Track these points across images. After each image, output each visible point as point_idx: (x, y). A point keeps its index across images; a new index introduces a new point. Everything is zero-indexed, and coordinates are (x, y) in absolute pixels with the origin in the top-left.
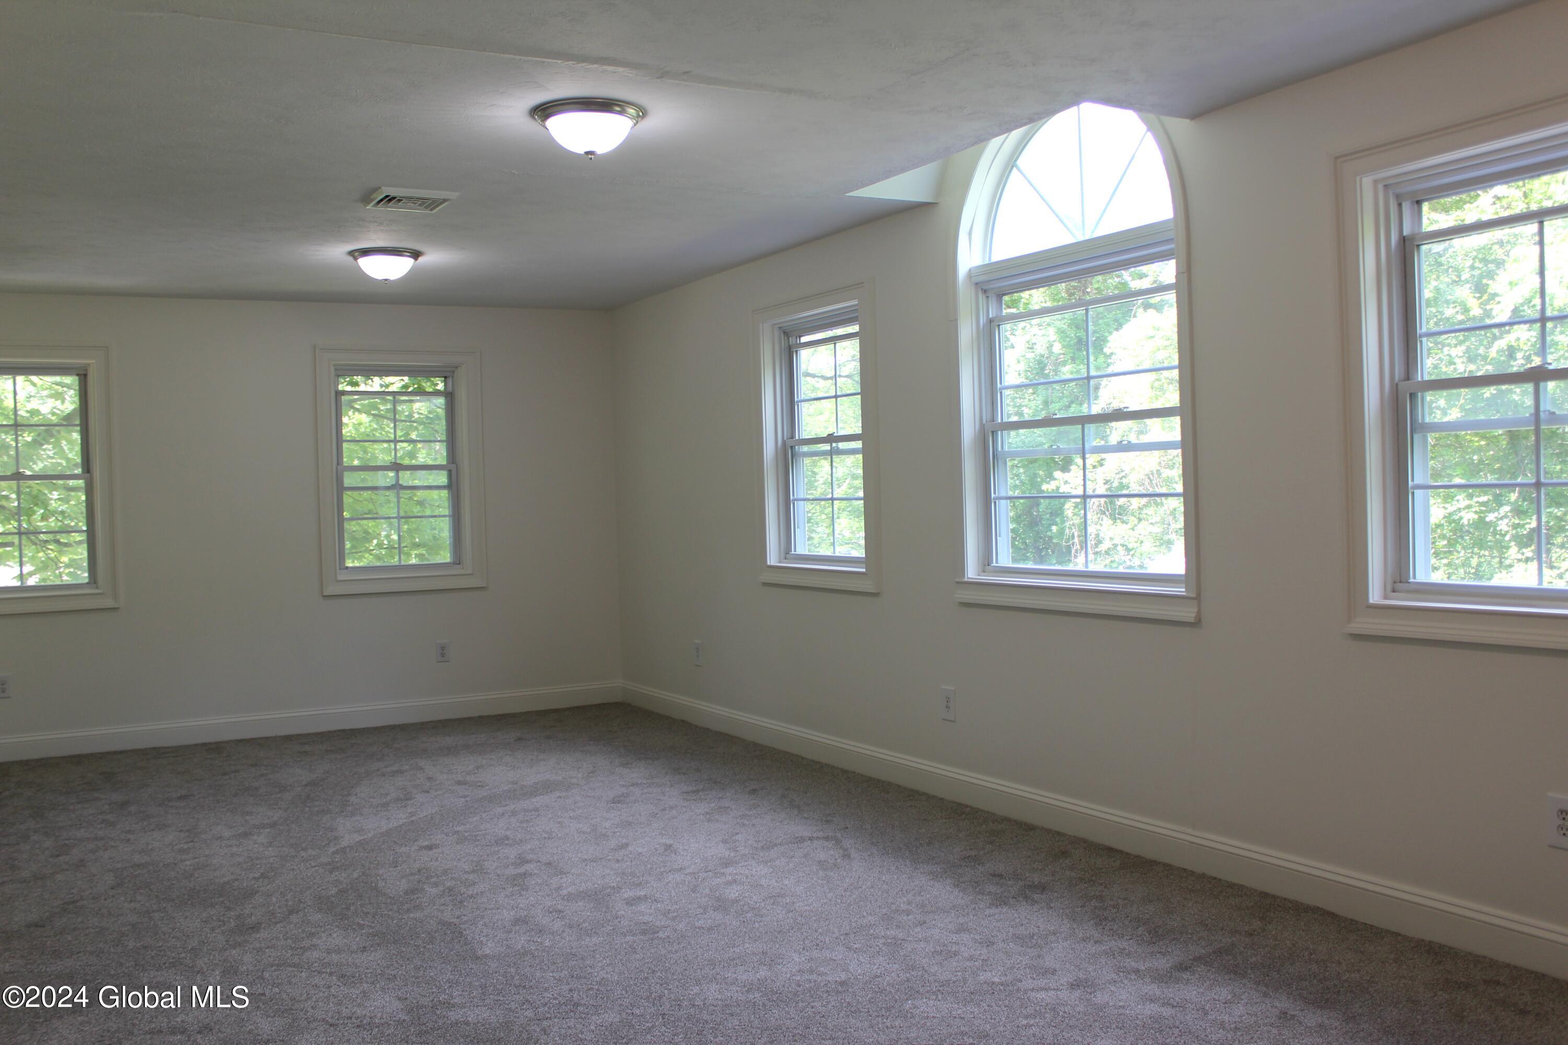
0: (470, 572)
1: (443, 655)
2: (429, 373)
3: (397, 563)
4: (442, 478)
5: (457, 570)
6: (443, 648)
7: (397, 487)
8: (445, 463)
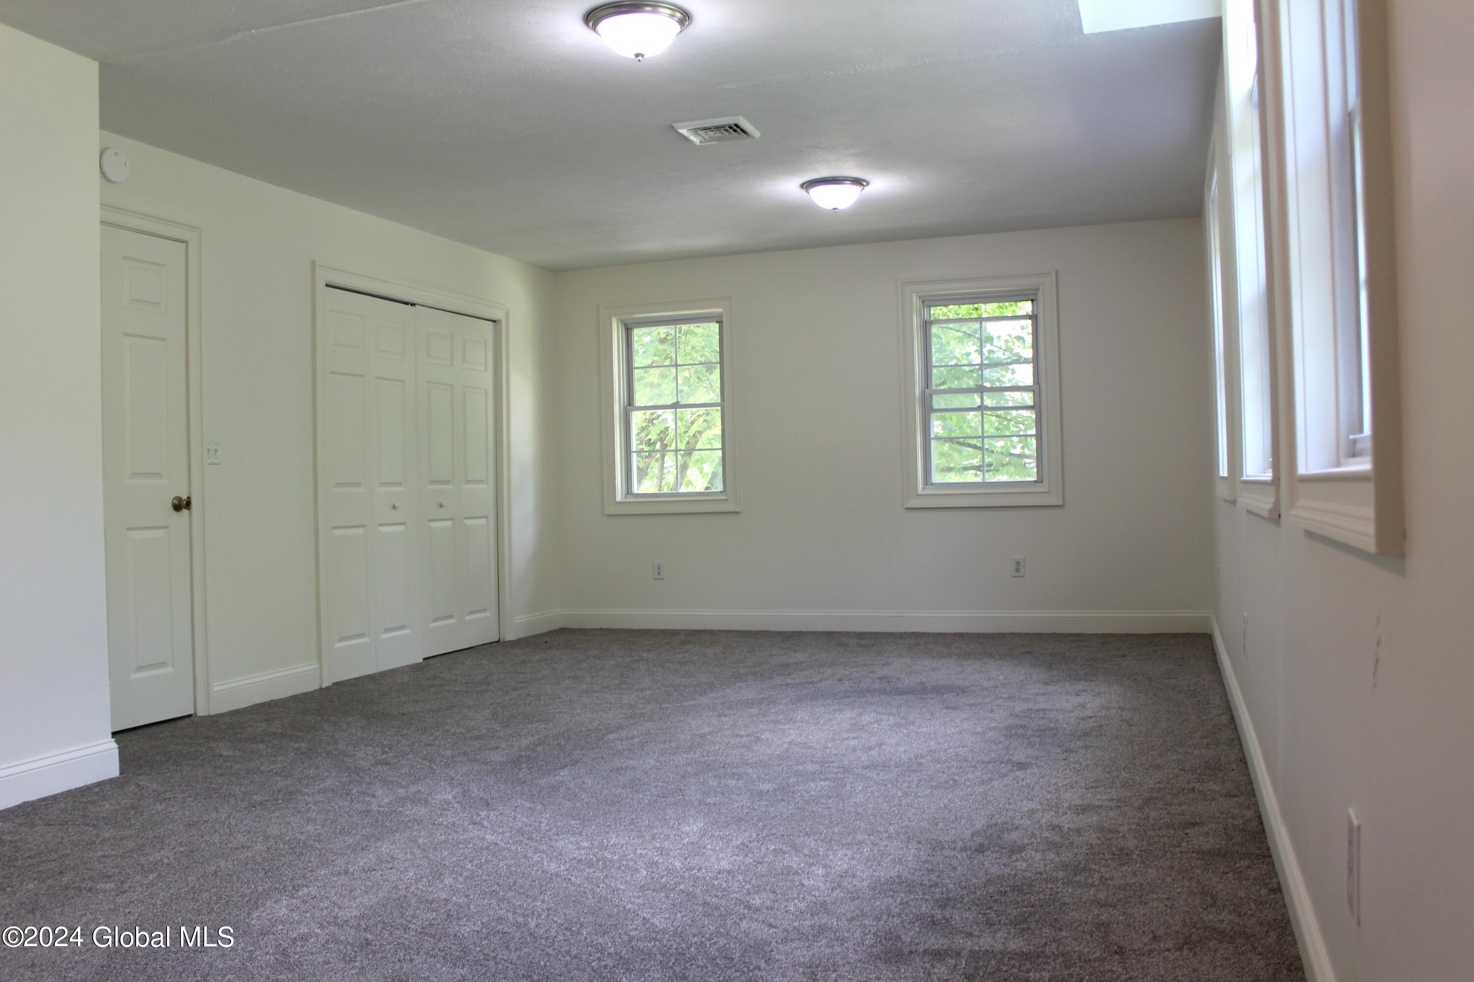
0: (1046, 490)
1: (1018, 570)
2: (1016, 297)
3: (982, 481)
4: (1028, 398)
5: (1039, 488)
6: (1018, 564)
7: (982, 408)
8: (1031, 384)
